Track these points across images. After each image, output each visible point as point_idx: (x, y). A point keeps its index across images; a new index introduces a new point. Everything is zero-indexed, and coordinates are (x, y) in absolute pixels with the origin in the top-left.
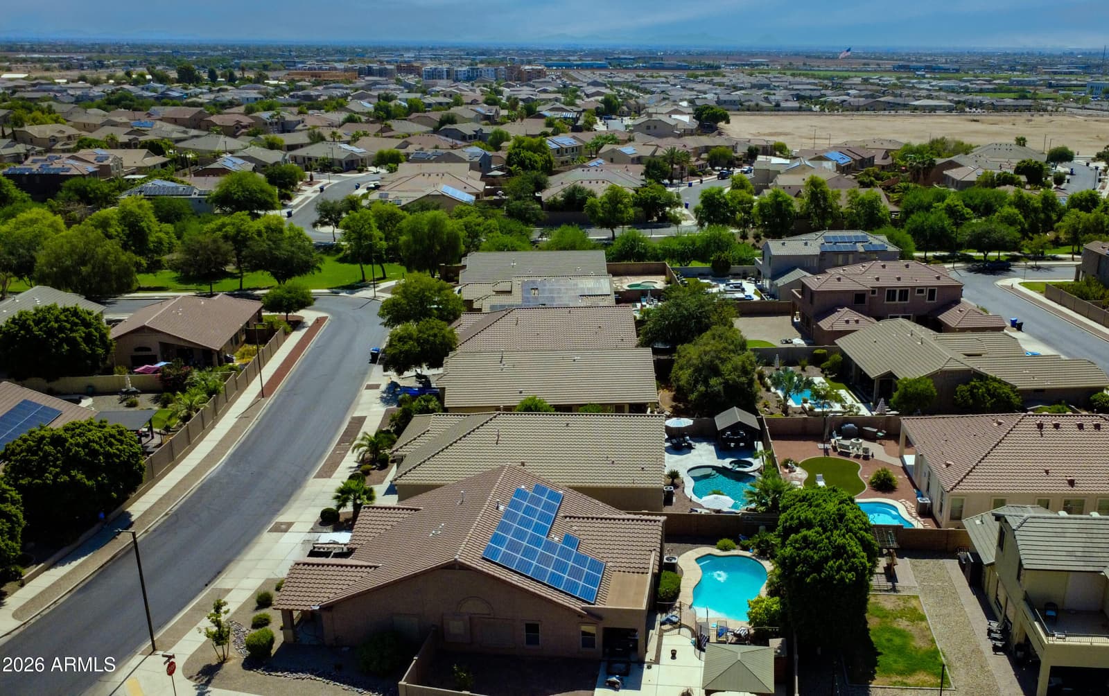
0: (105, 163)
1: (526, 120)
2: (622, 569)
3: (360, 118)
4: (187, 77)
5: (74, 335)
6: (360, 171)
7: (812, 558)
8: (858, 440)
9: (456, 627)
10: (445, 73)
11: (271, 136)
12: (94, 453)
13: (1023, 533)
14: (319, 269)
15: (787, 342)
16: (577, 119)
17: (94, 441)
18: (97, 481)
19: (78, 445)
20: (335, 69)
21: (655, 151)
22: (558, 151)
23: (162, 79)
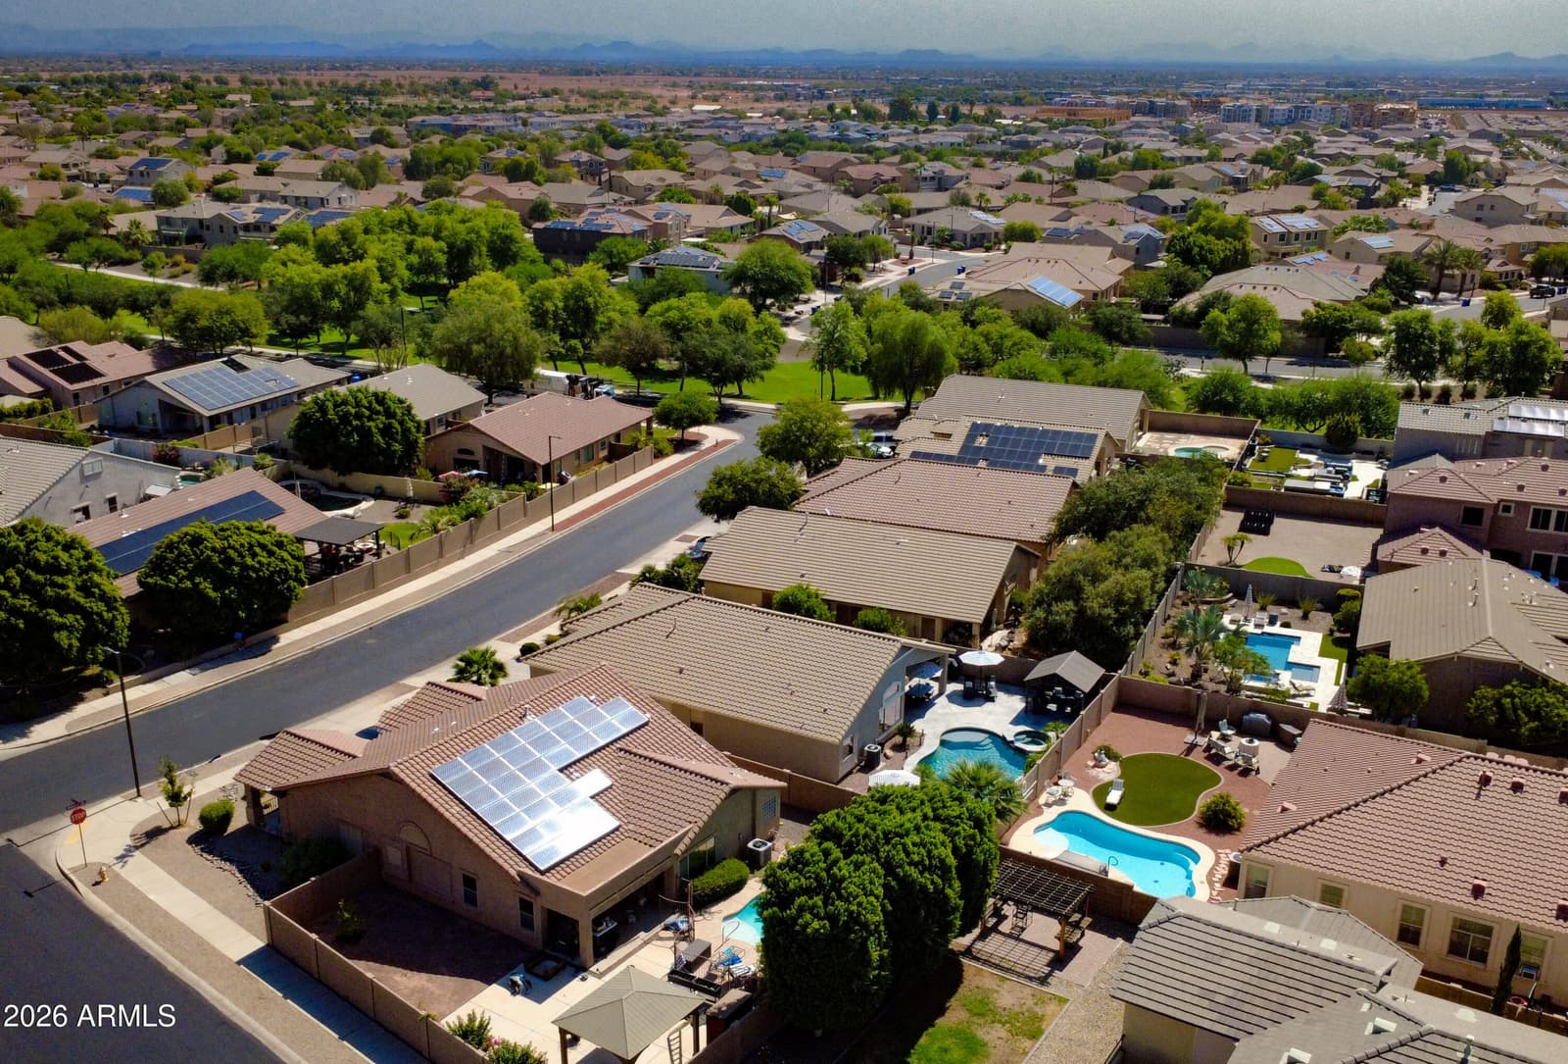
0: (663, 221)
1: (1283, 188)
2: (641, 838)
3: (1040, 176)
4: (901, 112)
5: (372, 424)
6: (988, 249)
7: (786, 884)
8: (1251, 741)
9: (394, 856)
10: (1254, 114)
11: (896, 196)
12: (229, 561)
13: (1150, 938)
14: (762, 378)
15: (1331, 570)
16: (1376, 188)
17: (233, 548)
18: (223, 594)
19: (214, 549)
20: (1105, 105)
21: (1425, 246)
22: (1282, 237)
23: (869, 115)
